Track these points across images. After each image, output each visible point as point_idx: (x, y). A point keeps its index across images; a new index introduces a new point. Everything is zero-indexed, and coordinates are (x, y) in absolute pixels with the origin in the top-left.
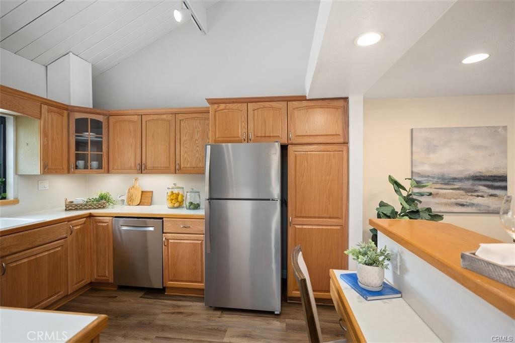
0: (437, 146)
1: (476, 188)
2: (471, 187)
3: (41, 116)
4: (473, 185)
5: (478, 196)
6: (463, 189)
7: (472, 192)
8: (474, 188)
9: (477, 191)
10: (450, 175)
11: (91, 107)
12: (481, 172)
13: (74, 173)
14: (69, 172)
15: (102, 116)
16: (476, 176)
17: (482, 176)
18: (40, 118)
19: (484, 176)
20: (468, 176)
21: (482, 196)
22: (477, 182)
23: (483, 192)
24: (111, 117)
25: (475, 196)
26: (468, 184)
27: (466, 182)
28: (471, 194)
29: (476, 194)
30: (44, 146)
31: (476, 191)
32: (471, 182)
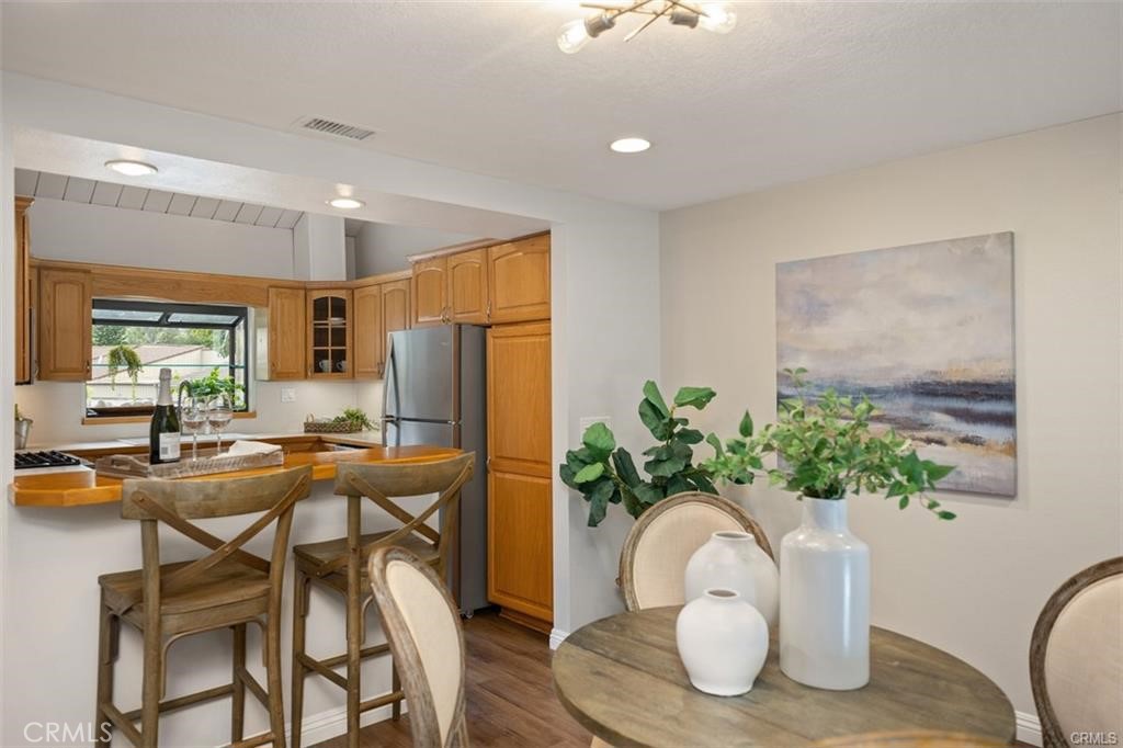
0: (827, 305)
1: (924, 417)
2: (910, 414)
3: (268, 301)
4: (915, 409)
5: (929, 441)
6: (890, 420)
7: (914, 429)
8: (917, 416)
9: (926, 425)
10: (859, 382)
11: (344, 279)
12: (936, 373)
13: (312, 378)
14: (306, 377)
15: (344, 292)
16: (924, 384)
17: (938, 384)
18: (267, 306)
19: (944, 385)
20: (902, 386)
21: (940, 442)
22: (927, 402)
23: (942, 429)
24: (356, 292)
25: (921, 440)
26: (903, 407)
27: (898, 400)
28: (910, 433)
29: (924, 434)
30: (272, 342)
31: (923, 426)
32: (910, 400)
